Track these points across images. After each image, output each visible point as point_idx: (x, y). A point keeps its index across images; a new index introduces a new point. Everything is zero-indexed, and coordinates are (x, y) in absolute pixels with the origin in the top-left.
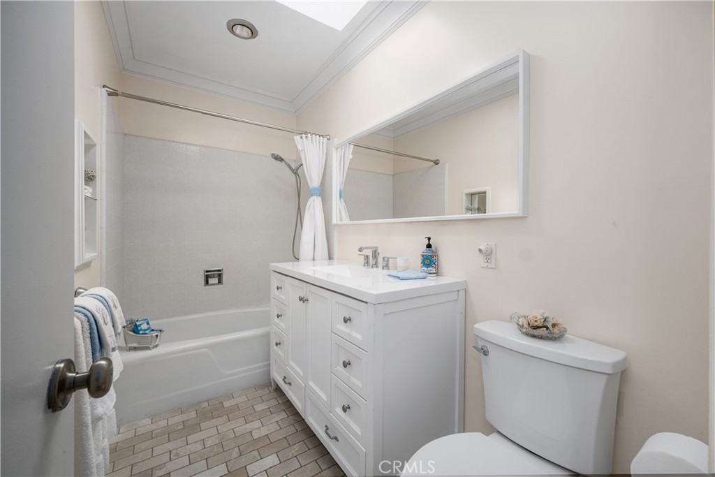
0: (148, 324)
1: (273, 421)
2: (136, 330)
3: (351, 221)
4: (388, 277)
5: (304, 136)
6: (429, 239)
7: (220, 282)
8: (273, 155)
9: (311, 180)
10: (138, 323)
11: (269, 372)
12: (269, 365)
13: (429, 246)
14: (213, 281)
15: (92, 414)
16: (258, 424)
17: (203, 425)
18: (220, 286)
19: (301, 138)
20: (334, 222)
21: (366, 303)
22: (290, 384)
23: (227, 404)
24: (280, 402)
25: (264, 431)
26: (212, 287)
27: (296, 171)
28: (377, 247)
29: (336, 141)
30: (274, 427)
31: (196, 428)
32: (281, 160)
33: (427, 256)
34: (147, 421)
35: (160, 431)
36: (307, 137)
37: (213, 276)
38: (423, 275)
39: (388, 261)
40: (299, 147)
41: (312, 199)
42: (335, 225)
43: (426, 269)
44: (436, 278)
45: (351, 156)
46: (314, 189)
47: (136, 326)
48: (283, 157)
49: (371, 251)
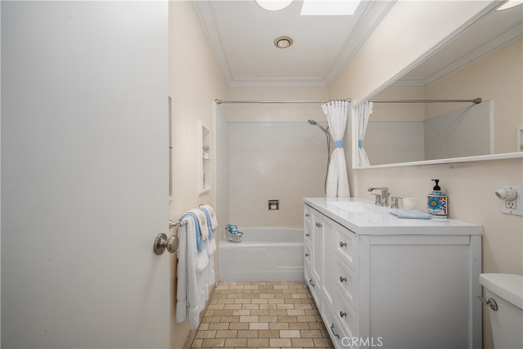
0: (236, 228)
1: (302, 308)
2: (231, 231)
3: (371, 165)
4: (389, 215)
5: (328, 104)
6: (437, 181)
7: (277, 208)
8: (309, 121)
9: (335, 136)
10: (232, 227)
11: (303, 274)
12: (303, 269)
13: (437, 188)
14: (274, 207)
15: (196, 267)
16: (291, 306)
17: (261, 296)
18: (277, 211)
19: (327, 105)
20: (354, 167)
21: (355, 233)
22: (313, 285)
23: (276, 287)
24: (309, 297)
25: (295, 313)
26: (273, 211)
27: (326, 131)
28: (387, 188)
29: (355, 102)
30: (301, 313)
31: (257, 295)
32: (315, 123)
33: (434, 198)
34: (235, 283)
35: (239, 291)
36: (331, 104)
37: (274, 204)
38: (428, 215)
39: (397, 200)
40: (326, 112)
41: (336, 150)
42: (355, 170)
43: (432, 210)
44: (446, 220)
45: (371, 112)
46: (337, 142)
47: (231, 229)
48: (316, 121)
49: (381, 191)
